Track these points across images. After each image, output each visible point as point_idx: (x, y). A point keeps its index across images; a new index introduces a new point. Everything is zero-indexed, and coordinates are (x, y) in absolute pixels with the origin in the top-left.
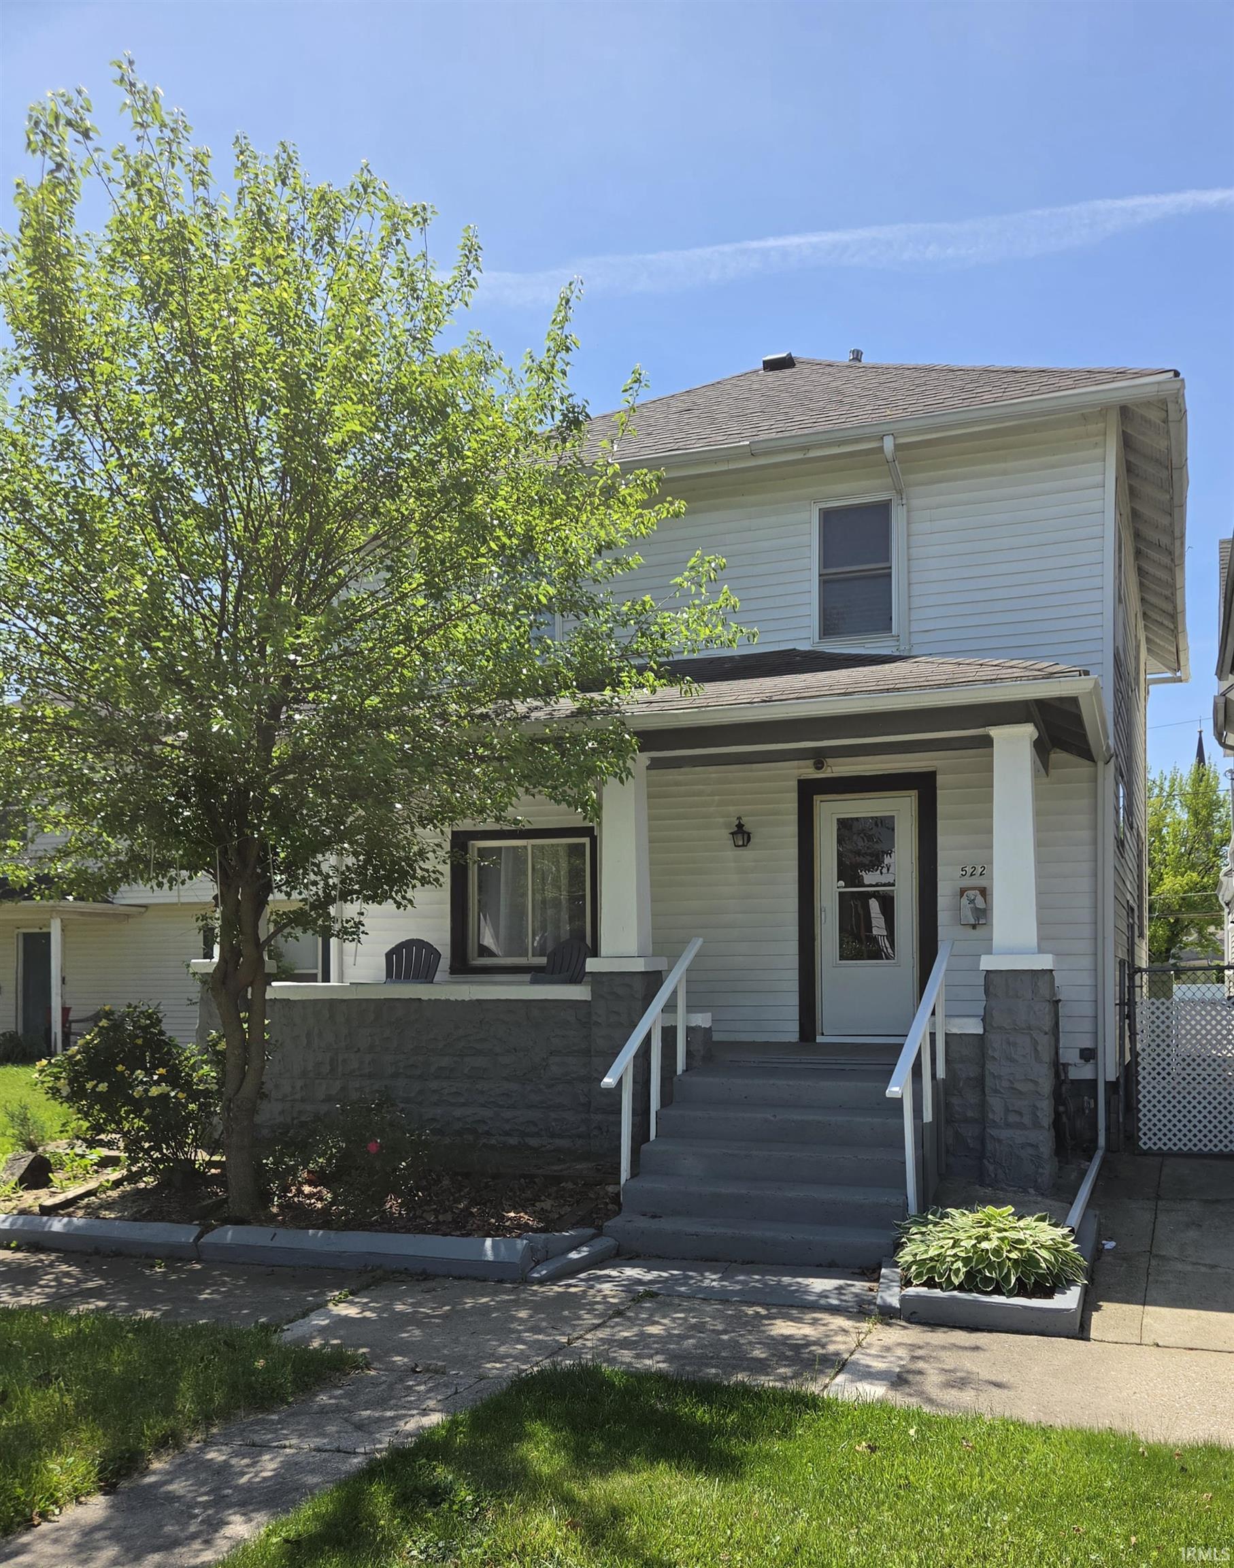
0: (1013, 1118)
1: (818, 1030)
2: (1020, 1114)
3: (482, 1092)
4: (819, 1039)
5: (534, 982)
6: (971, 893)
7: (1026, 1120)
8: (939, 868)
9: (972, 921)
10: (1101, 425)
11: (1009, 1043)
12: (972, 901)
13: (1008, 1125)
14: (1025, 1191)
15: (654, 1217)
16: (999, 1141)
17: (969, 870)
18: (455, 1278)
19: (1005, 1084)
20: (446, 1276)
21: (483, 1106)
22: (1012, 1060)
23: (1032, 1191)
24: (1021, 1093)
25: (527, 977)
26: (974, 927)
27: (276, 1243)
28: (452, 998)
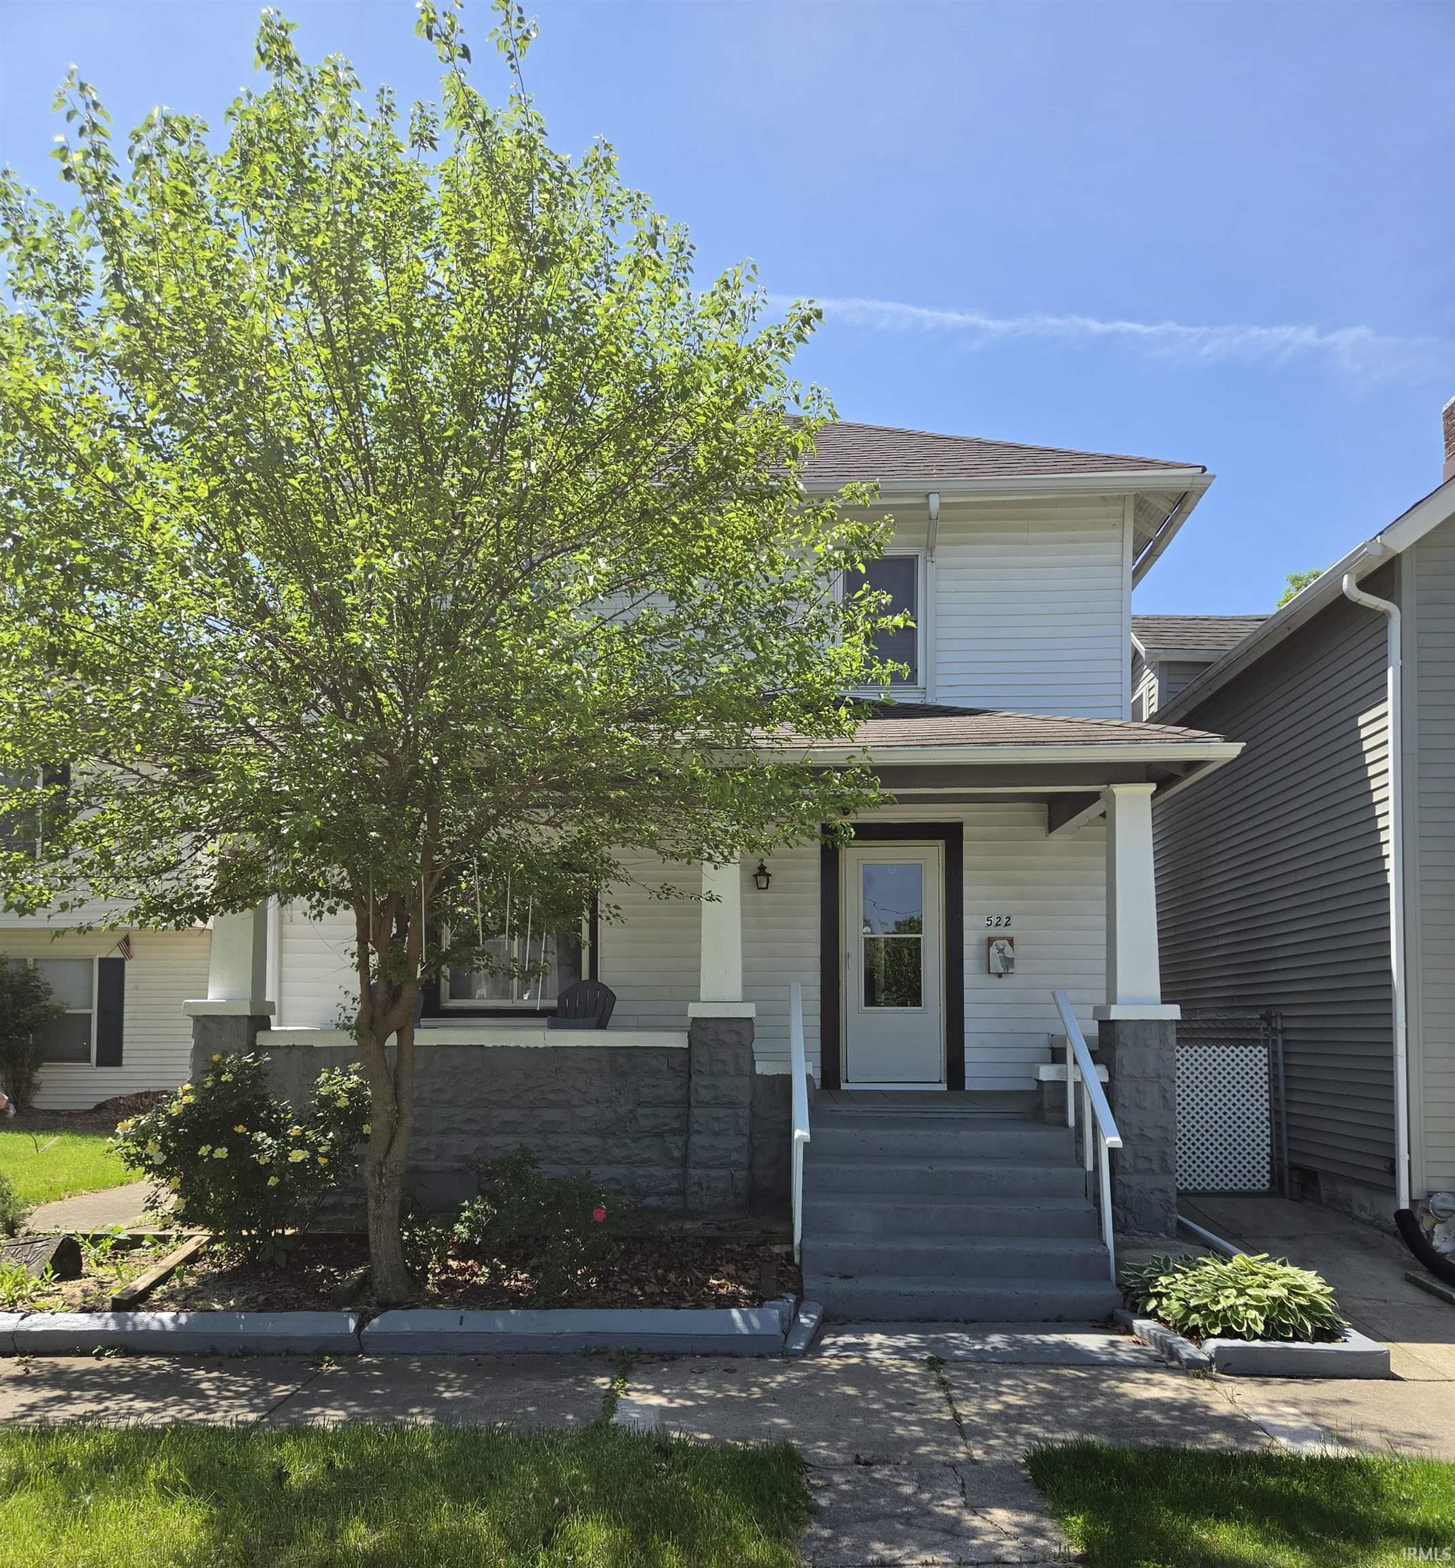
0: (1142, 1164)
1: (843, 1077)
2: (1149, 1159)
3: (555, 1149)
4: (844, 1086)
5: (552, 1026)
6: (1000, 943)
7: (1155, 1166)
8: (965, 918)
9: (1002, 970)
10: (1119, 508)
11: (1138, 1091)
12: (1001, 951)
13: (1137, 1171)
14: (1156, 1235)
15: (846, 1277)
16: (1129, 1187)
17: (995, 921)
18: (704, 1355)
19: (1137, 1131)
20: (694, 1355)
21: (556, 1163)
22: (1140, 1107)
23: (1162, 1235)
24: (1151, 1139)
25: (544, 1021)
26: (1000, 975)
27: (466, 1328)
28: (522, 1045)
